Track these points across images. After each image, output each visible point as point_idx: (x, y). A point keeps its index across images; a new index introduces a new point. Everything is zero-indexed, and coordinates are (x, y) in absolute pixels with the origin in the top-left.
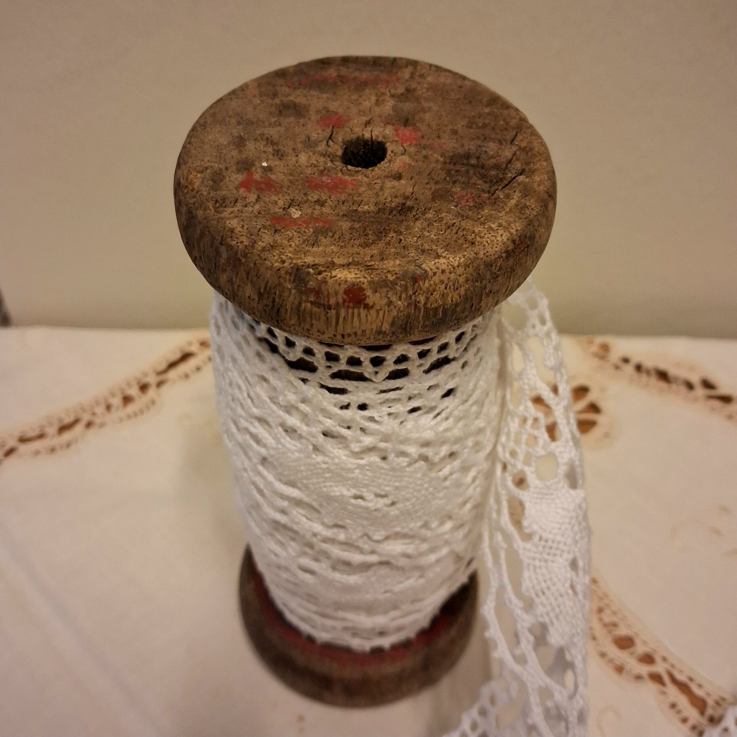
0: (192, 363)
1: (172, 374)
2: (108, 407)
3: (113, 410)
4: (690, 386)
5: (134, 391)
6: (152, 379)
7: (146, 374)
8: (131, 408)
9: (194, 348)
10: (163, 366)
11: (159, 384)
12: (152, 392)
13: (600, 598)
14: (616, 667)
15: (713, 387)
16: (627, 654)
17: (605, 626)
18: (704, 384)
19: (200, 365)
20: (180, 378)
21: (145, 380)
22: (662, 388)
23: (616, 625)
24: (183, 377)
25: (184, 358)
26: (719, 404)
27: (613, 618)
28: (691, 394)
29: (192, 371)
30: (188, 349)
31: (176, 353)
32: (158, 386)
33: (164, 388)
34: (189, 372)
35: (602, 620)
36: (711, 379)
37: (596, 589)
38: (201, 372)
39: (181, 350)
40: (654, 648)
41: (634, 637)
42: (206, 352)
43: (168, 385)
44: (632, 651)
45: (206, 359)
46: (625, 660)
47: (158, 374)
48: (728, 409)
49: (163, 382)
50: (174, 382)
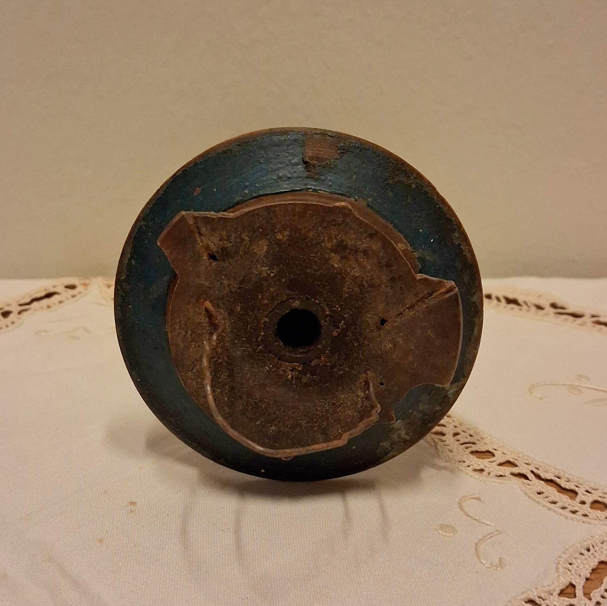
0: (55, 298)
1: (35, 304)
4: (539, 307)
6: (15, 309)
7: (9, 305)
9: (60, 289)
10: (28, 300)
12: (11, 317)
13: (455, 427)
14: (475, 470)
15: (563, 308)
16: (487, 462)
17: (462, 444)
18: (554, 306)
19: (63, 300)
20: (43, 308)
21: (7, 309)
22: (513, 309)
23: (474, 443)
24: (45, 307)
25: (49, 295)
26: (571, 318)
27: (469, 439)
28: (541, 312)
29: (54, 304)
30: (52, 290)
31: (40, 292)
32: (20, 313)
33: (25, 314)
34: (51, 304)
35: (458, 441)
36: (560, 303)
37: (450, 421)
38: (62, 304)
39: (45, 290)
40: (516, 458)
41: (494, 451)
42: (71, 292)
43: (29, 312)
44: (493, 459)
45: (69, 296)
46: (485, 465)
47: (21, 305)
48: (579, 320)
49: (26, 310)
50: (35, 310)
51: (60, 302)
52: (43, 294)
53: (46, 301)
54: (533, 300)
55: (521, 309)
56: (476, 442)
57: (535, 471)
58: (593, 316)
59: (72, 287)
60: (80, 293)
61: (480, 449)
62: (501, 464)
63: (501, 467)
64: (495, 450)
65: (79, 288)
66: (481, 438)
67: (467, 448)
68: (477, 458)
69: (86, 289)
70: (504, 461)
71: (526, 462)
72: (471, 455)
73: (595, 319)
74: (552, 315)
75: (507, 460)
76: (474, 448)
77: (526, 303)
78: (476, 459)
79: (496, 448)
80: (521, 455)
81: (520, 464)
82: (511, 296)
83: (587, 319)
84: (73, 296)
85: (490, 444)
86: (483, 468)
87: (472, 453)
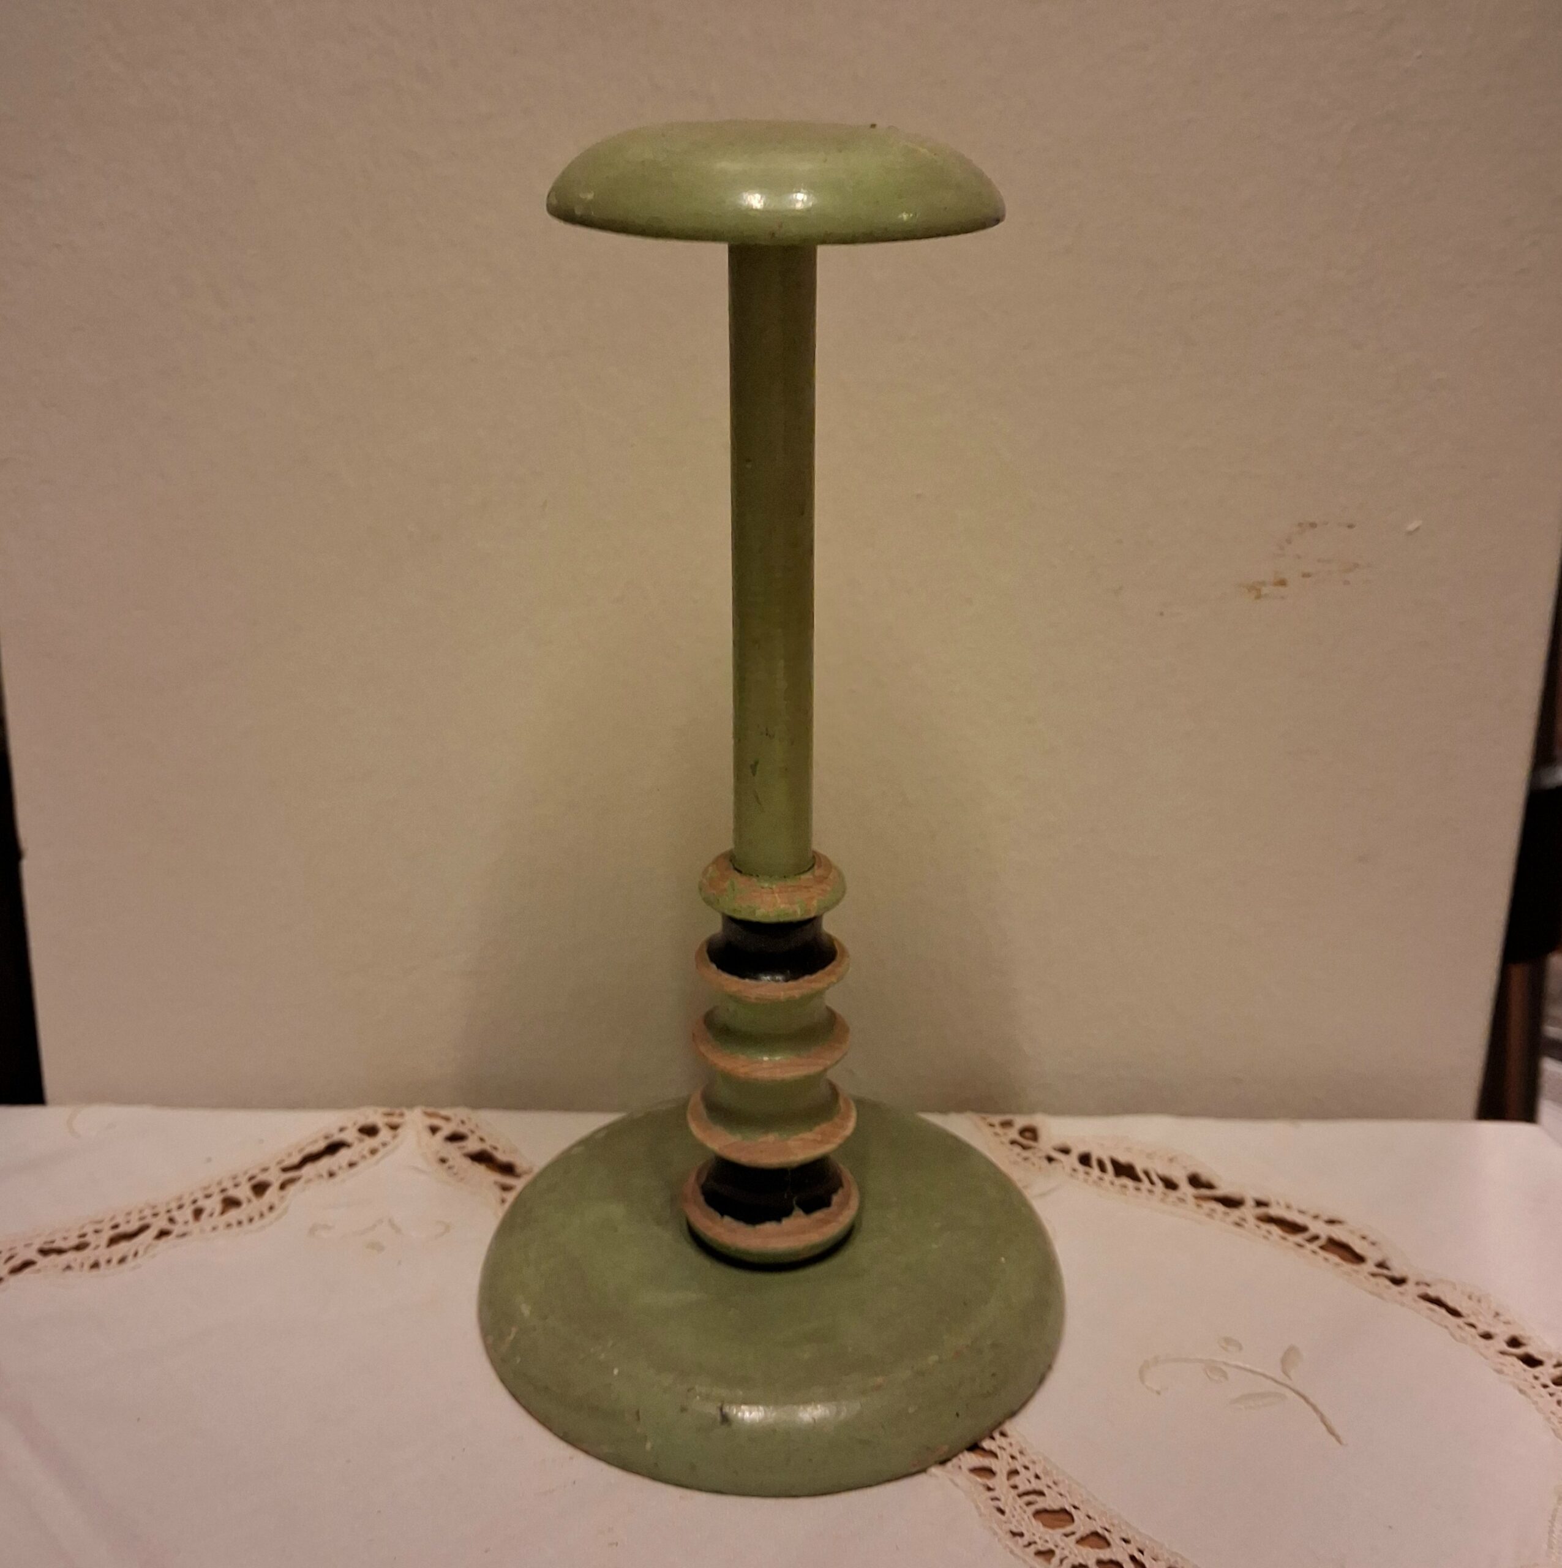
0: (343, 1155)
1: (309, 1170)
2: (198, 1213)
3: (204, 1216)
4: (1170, 1184)
5: (243, 1192)
6: (275, 1177)
7: (265, 1170)
8: (233, 1214)
9: (350, 1135)
10: (296, 1159)
11: (286, 1184)
12: (271, 1194)
13: (1013, 1457)
14: (1039, 1553)
15: (1210, 1186)
16: (1059, 1536)
17: (1020, 1496)
18: (1195, 1181)
19: (355, 1159)
20: (321, 1176)
21: (262, 1177)
22: (1125, 1186)
23: (1041, 1493)
24: (325, 1174)
25: (333, 1148)
26: (1220, 1208)
27: (1036, 1485)
28: (1173, 1195)
29: (340, 1168)
30: (338, 1137)
31: (316, 1141)
32: (283, 1186)
33: (292, 1189)
34: (335, 1168)
35: (1015, 1487)
36: (1205, 1175)
37: (1005, 1445)
38: (354, 1170)
39: (326, 1137)
40: (1107, 1527)
41: (1073, 1511)
42: (370, 1142)
43: (299, 1185)
44: (1069, 1529)
45: (366, 1152)
46: (1056, 1541)
47: (285, 1170)
48: (1235, 1214)
49: (292, 1181)
50: (309, 1181)
51: (352, 1165)
52: (321, 1145)
53: (326, 1163)
54: (1159, 1168)
55: (1138, 1189)
56: (1046, 1490)
57: (1138, 1555)
58: (1260, 1204)
59: (370, 1131)
60: (384, 1144)
61: (1049, 1505)
62: (1081, 1541)
63: (1080, 1547)
64: (1075, 1507)
65: (384, 1134)
66: (1055, 1483)
67: (1029, 1504)
68: (1045, 1525)
69: (394, 1137)
70: (1088, 1532)
71: (1125, 1536)
72: (1033, 1521)
73: (1262, 1211)
74: (1191, 1201)
75: (1093, 1529)
76: (1041, 1503)
77: (1147, 1174)
78: (1042, 1528)
79: (1076, 1504)
80: (1116, 1522)
81: (1113, 1540)
82: (1123, 1159)
83: (1249, 1211)
84: (373, 1152)
85: (1067, 1495)
86: (1053, 1547)
87: (1038, 1514)
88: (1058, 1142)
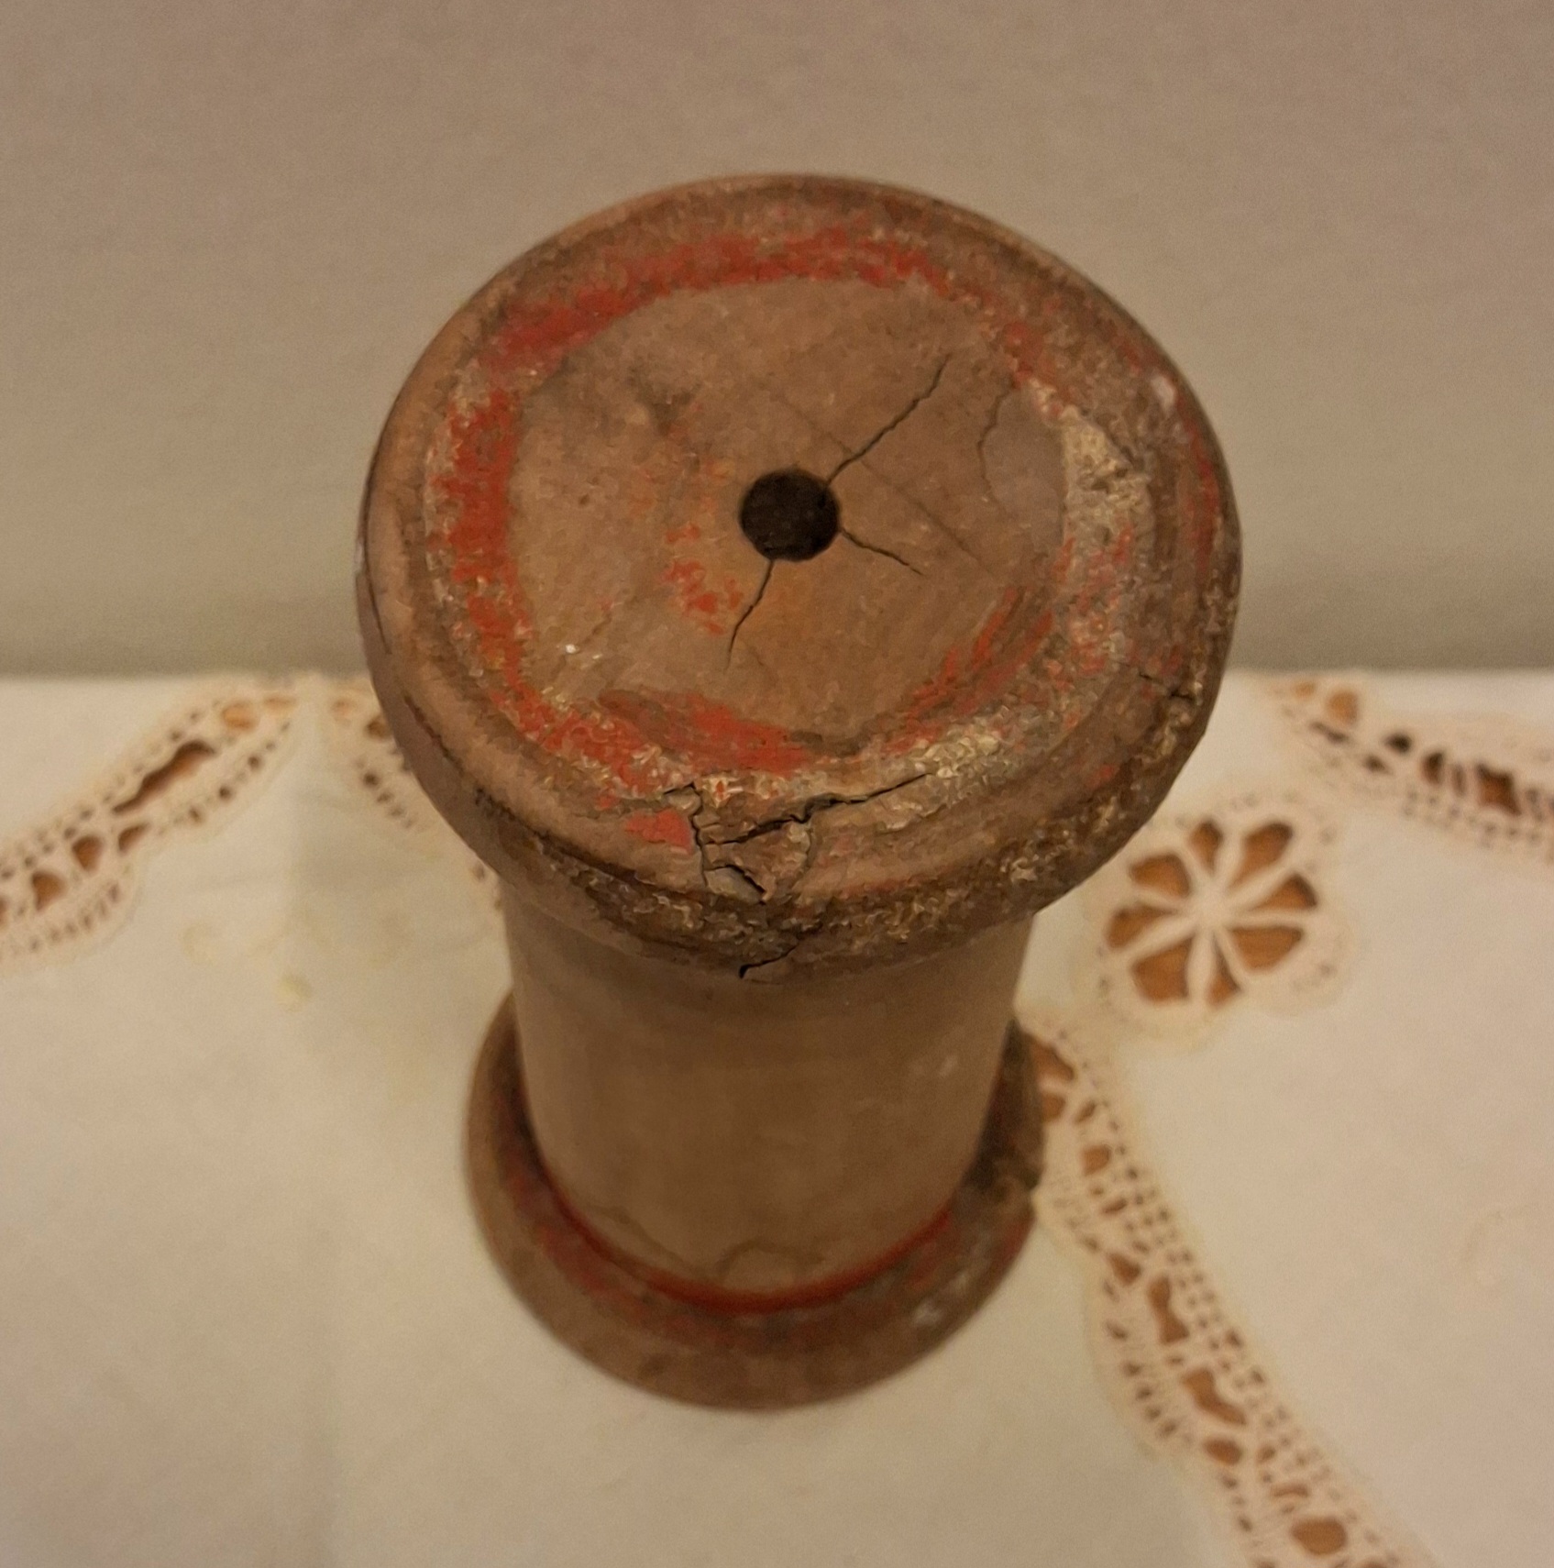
0: (207, 774)
1: (154, 810)
3: (10, 915)
5: (60, 862)
6: (104, 825)
7: (86, 815)
8: (58, 911)
9: (207, 729)
10: (133, 784)
11: (127, 838)
12: (108, 860)
17: (1275, 1496)
19: (226, 779)
20: (178, 819)
21: (85, 828)
22: (1492, 829)
23: (1305, 1492)
24: (185, 815)
25: (187, 756)
27: (1298, 1474)
29: (206, 800)
30: (189, 731)
32: (123, 843)
33: (138, 849)
34: (198, 801)
38: (232, 804)
39: (172, 735)
41: (1348, 1522)
42: (246, 742)
43: (150, 838)
45: (243, 764)
47: (121, 809)
49: (135, 832)
50: (162, 832)
51: (224, 793)
52: (166, 753)
53: (182, 790)
55: (1512, 834)
56: (1311, 1485)
59: (241, 718)
60: (269, 746)
61: (1316, 1515)
64: (1351, 1519)
65: (267, 724)
67: (1286, 1511)
69: (285, 726)
76: (1304, 1510)
77: (1533, 795)
84: (255, 762)
87: (1298, 1529)
88: (1391, 725)
